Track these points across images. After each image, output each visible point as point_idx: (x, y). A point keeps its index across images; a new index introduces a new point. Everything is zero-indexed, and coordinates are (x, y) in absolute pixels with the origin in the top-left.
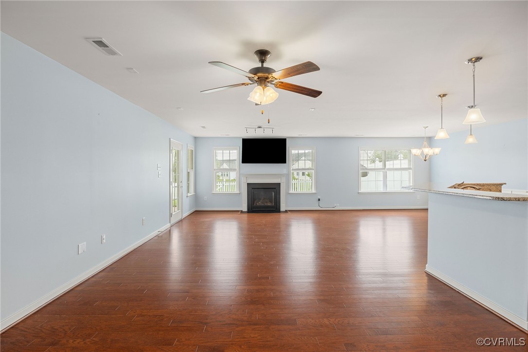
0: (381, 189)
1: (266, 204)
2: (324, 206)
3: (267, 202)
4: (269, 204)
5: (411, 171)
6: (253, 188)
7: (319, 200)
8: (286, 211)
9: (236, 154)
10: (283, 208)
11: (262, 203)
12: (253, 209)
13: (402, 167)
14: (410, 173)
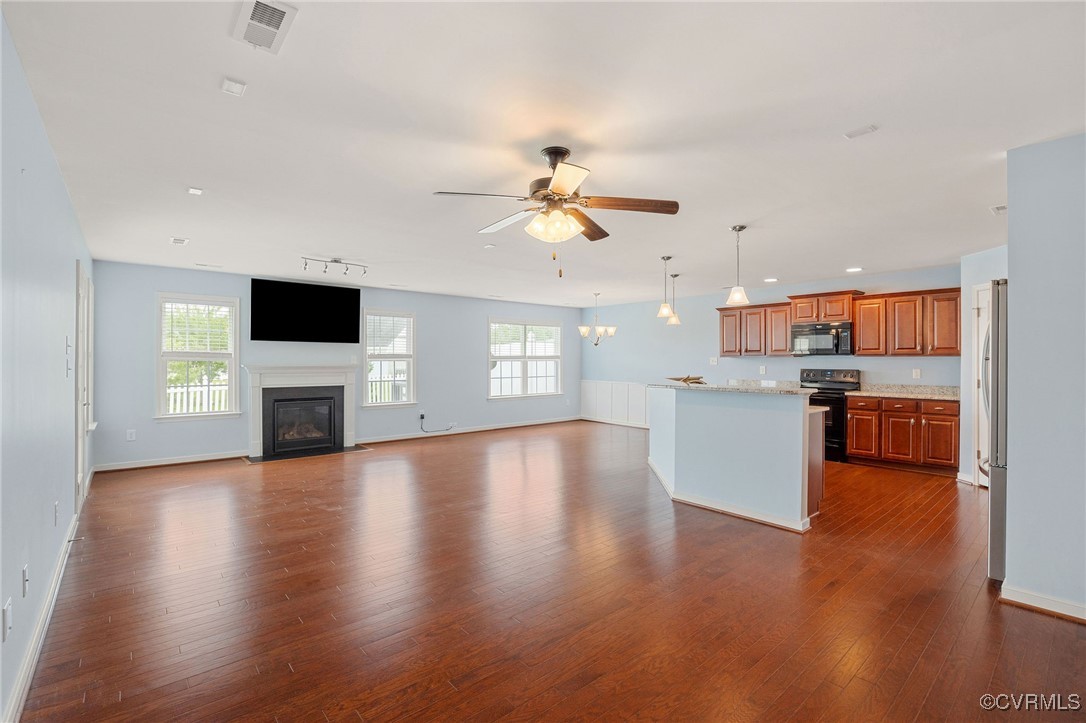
0: (518, 391)
1: (308, 436)
2: (433, 428)
3: (308, 431)
4: (316, 435)
5: (559, 361)
6: (276, 401)
7: (422, 417)
8: (358, 447)
9: (232, 314)
10: (349, 442)
11: (298, 433)
12: (276, 449)
13: (547, 354)
14: (557, 363)
